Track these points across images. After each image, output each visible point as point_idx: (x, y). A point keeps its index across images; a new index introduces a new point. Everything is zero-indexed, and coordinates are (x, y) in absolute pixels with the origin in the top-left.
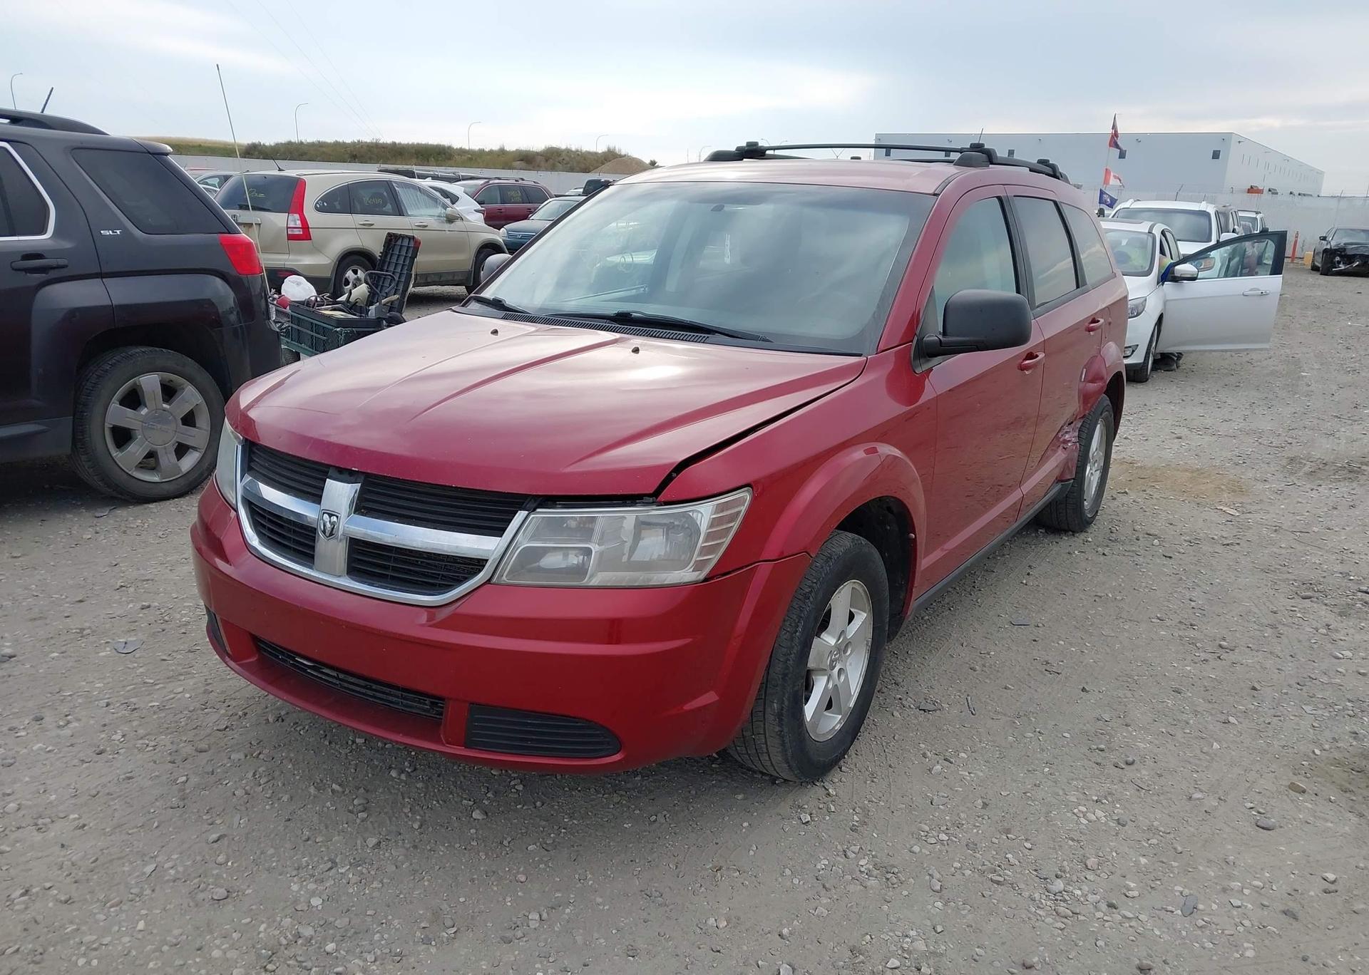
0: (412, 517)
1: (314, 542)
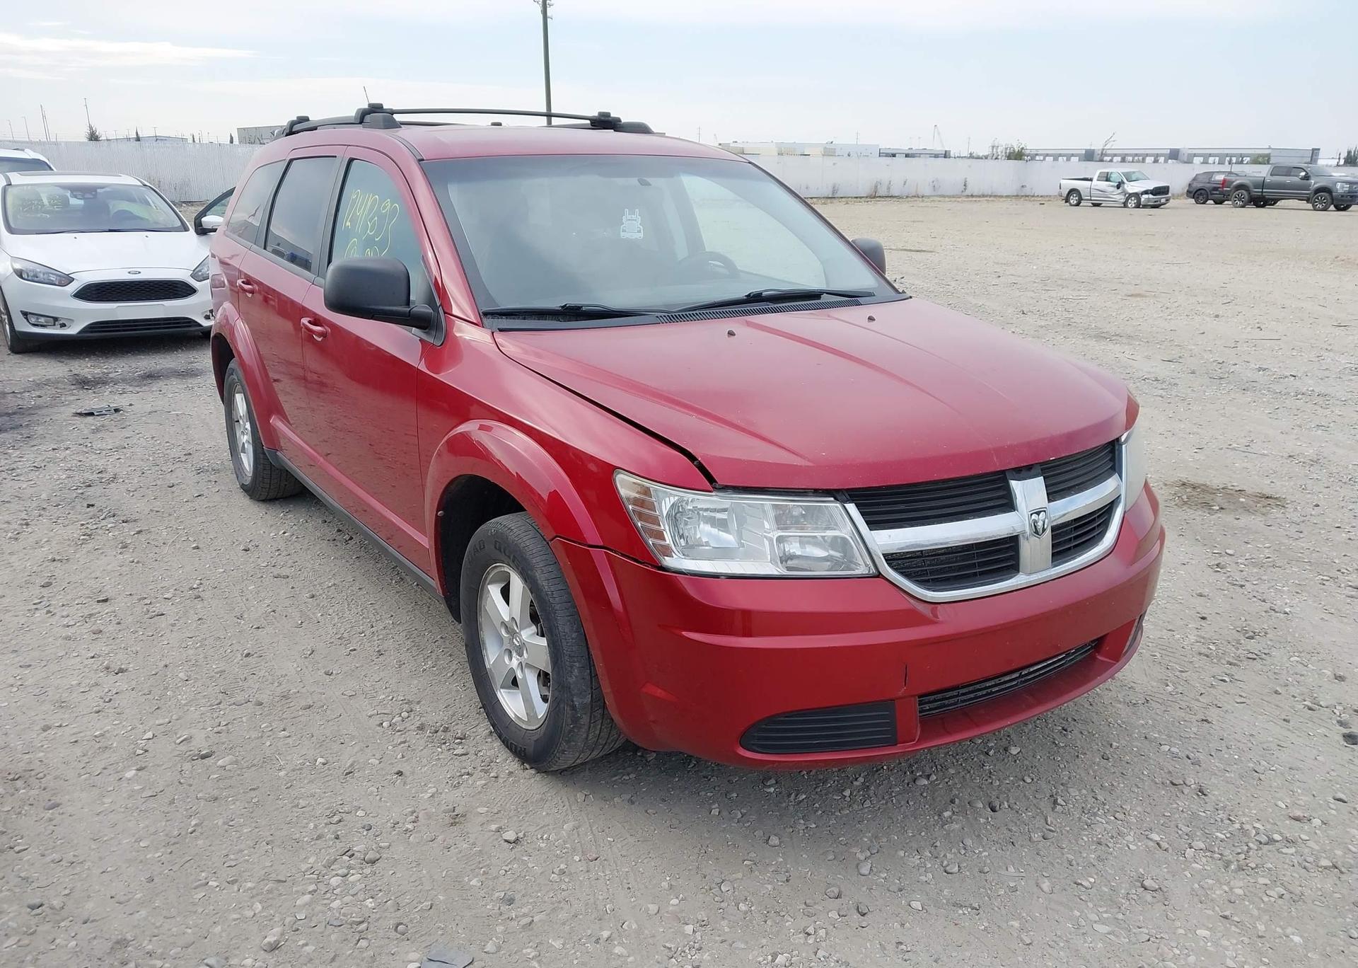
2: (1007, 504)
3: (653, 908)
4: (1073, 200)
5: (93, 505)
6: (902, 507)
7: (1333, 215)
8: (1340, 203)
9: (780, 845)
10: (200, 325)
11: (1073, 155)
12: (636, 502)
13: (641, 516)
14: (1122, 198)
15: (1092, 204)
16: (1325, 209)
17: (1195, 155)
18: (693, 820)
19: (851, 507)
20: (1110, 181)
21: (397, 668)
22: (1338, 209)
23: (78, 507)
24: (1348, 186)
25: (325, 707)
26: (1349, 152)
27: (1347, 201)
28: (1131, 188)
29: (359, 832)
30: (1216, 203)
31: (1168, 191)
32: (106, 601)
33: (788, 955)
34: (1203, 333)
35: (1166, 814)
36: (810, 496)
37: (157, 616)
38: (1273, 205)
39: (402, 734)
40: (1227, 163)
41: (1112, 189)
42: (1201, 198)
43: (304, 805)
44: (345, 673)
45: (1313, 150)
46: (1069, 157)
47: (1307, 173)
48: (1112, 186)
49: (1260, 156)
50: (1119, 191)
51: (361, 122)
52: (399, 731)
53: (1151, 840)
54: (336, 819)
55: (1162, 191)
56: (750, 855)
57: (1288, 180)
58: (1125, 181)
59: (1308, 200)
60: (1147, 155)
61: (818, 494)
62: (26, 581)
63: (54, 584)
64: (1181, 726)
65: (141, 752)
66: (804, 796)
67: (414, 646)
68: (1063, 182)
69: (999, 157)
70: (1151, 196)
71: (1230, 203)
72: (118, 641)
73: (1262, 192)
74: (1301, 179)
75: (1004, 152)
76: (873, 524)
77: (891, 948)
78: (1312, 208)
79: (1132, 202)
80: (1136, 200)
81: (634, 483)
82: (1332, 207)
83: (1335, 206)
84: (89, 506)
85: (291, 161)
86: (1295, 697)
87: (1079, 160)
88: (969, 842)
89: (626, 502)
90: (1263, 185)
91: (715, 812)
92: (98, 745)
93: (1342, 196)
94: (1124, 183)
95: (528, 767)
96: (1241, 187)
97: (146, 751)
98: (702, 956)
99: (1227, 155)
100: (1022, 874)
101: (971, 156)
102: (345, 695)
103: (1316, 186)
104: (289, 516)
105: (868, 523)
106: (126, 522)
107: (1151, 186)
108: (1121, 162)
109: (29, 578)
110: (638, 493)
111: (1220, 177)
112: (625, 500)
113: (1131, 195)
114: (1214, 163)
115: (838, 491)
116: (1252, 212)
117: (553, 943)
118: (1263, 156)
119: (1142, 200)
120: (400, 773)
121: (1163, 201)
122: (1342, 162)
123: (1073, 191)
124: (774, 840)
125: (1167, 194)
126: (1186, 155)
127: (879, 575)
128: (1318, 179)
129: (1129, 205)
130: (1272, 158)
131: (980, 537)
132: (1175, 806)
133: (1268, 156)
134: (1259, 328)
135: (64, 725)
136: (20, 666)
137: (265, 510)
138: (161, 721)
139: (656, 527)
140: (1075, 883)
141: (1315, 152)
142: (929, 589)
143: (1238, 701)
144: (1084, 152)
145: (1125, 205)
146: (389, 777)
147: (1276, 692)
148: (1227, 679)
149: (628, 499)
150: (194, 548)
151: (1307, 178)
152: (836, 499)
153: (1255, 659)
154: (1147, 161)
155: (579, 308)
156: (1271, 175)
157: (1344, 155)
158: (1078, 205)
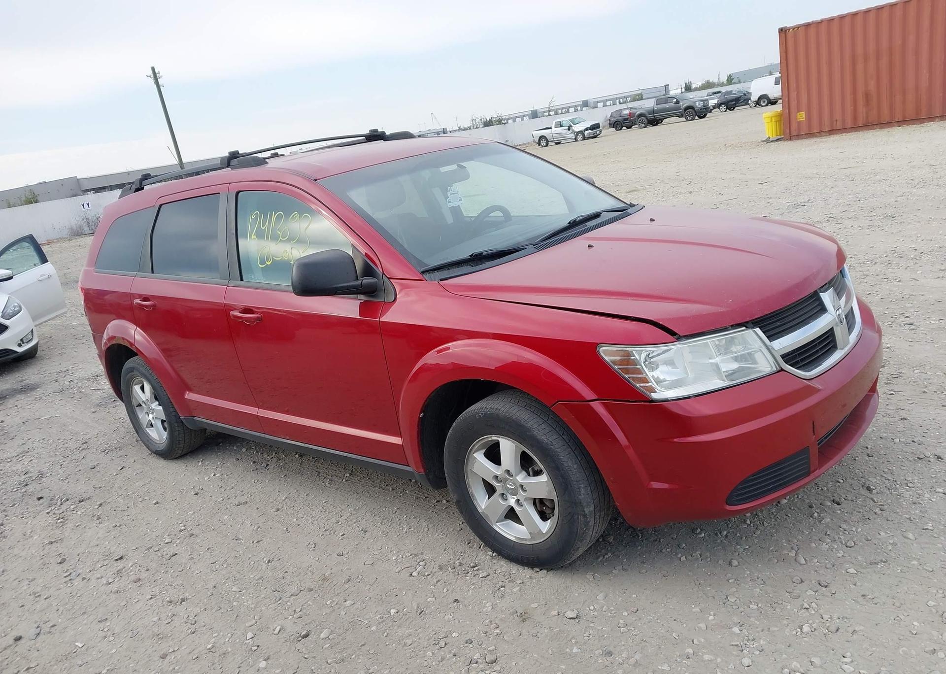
2: (823, 310)
3: (703, 626)
4: (543, 143)
5: (41, 498)
6: (778, 324)
7: (698, 122)
8: (700, 114)
9: (739, 565)
10: (16, 352)
11: (524, 116)
12: (621, 363)
13: (627, 371)
14: (573, 136)
15: (555, 143)
16: (693, 119)
17: (598, 102)
18: (674, 568)
19: (758, 330)
20: (563, 127)
21: (385, 537)
22: (700, 118)
23: (30, 502)
24: (702, 103)
25: (360, 577)
26: (686, 84)
27: (704, 112)
28: (577, 128)
29: (466, 646)
30: (628, 128)
31: (599, 126)
32: (121, 558)
33: (807, 625)
34: (692, 204)
35: (933, 476)
36: (730, 330)
37: (173, 556)
38: (661, 123)
39: (432, 576)
40: (618, 103)
41: (565, 131)
42: (618, 126)
43: (410, 643)
44: (352, 551)
45: (665, 86)
46: (522, 117)
47: (677, 100)
48: (565, 129)
49: (636, 95)
50: (570, 131)
51: (228, 165)
52: (428, 575)
53: (939, 492)
54: (442, 643)
55: (595, 127)
56: (727, 576)
57: (667, 106)
58: (572, 125)
59: (681, 116)
60: (569, 107)
61: (734, 328)
62: (42, 563)
63: (67, 559)
64: (893, 426)
65: (256, 648)
66: (726, 532)
67: (383, 519)
68: (534, 133)
69: (478, 126)
70: (590, 131)
71: (637, 126)
72: (160, 582)
73: (654, 116)
74: (675, 104)
75: (480, 122)
76: (770, 338)
77: (861, 599)
78: (685, 120)
79: (580, 137)
80: (581, 136)
81: (617, 350)
82: (697, 118)
83: (698, 117)
84: (39, 499)
85: (161, 206)
86: (936, 392)
87: (529, 119)
88: (844, 526)
89: (612, 365)
90: (653, 112)
91: (683, 559)
92: (217, 655)
93: (701, 109)
94: (572, 126)
95: (538, 570)
96: (641, 115)
97: (258, 646)
98: (760, 643)
99: (617, 99)
100: (890, 535)
101: (460, 129)
102: (367, 564)
103: (684, 106)
104: (206, 463)
105: (768, 337)
106: (82, 502)
107: (588, 124)
108: (555, 115)
109: (42, 560)
110: (621, 356)
111: (627, 112)
112: (611, 364)
113: (578, 133)
114: (611, 105)
115: (747, 322)
116: (651, 129)
117: (663, 668)
118: (639, 95)
119: (586, 134)
120: (456, 601)
121: (598, 132)
122: (683, 90)
123: (541, 137)
124: (735, 563)
125: (599, 128)
126: (592, 103)
127: (782, 370)
128: (684, 102)
129: (579, 139)
130: (644, 95)
131: (819, 332)
132: (933, 470)
133: (641, 95)
134: (720, 194)
135: (176, 649)
136: (99, 622)
137: (183, 464)
138: (250, 624)
139: (640, 376)
140: (923, 529)
141: (666, 87)
142: (806, 371)
143: (910, 403)
144: (530, 112)
145: (576, 140)
146: (450, 606)
147: (924, 392)
148: (893, 393)
149: (614, 362)
150: (155, 504)
151: (678, 102)
152: (747, 327)
153: (897, 377)
154: (570, 111)
155: (481, 254)
156: (657, 105)
157: (684, 86)
158: (547, 145)
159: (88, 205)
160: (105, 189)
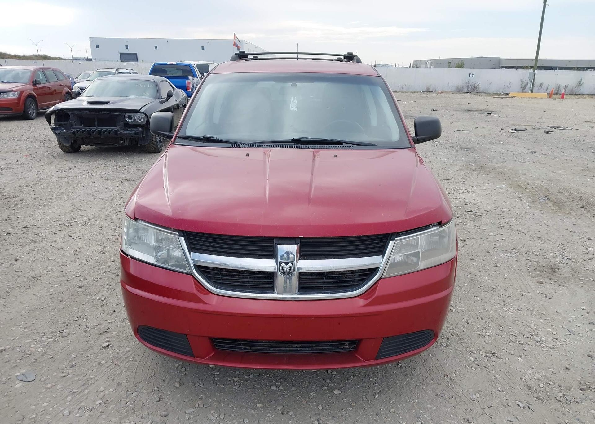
0: (321, 255)
1: (273, 280)
2: (271, 254)
3: (102, 389)
18: (166, 365)
19: (182, 239)
29: (75, 326)
43: (77, 312)
54: (76, 319)
56: (162, 386)
76: (191, 249)
120: (114, 311)
127: (191, 274)
131: (246, 267)
146: (110, 311)
155: (209, 138)
159: (473, 75)
160: (513, 68)
